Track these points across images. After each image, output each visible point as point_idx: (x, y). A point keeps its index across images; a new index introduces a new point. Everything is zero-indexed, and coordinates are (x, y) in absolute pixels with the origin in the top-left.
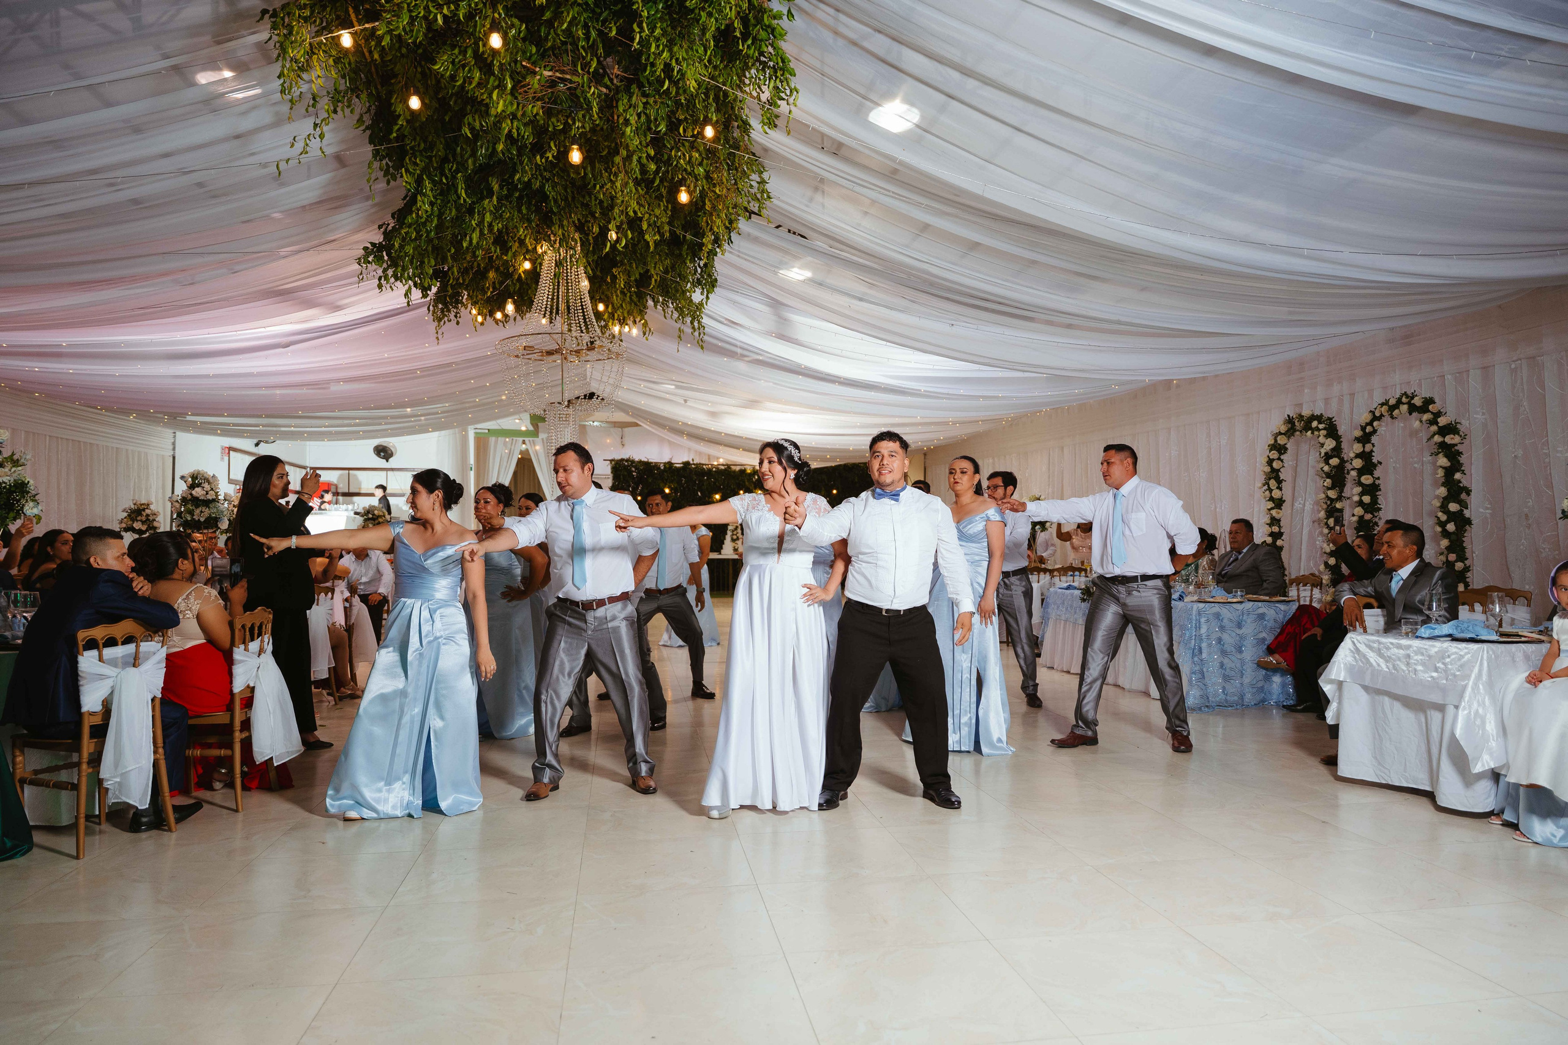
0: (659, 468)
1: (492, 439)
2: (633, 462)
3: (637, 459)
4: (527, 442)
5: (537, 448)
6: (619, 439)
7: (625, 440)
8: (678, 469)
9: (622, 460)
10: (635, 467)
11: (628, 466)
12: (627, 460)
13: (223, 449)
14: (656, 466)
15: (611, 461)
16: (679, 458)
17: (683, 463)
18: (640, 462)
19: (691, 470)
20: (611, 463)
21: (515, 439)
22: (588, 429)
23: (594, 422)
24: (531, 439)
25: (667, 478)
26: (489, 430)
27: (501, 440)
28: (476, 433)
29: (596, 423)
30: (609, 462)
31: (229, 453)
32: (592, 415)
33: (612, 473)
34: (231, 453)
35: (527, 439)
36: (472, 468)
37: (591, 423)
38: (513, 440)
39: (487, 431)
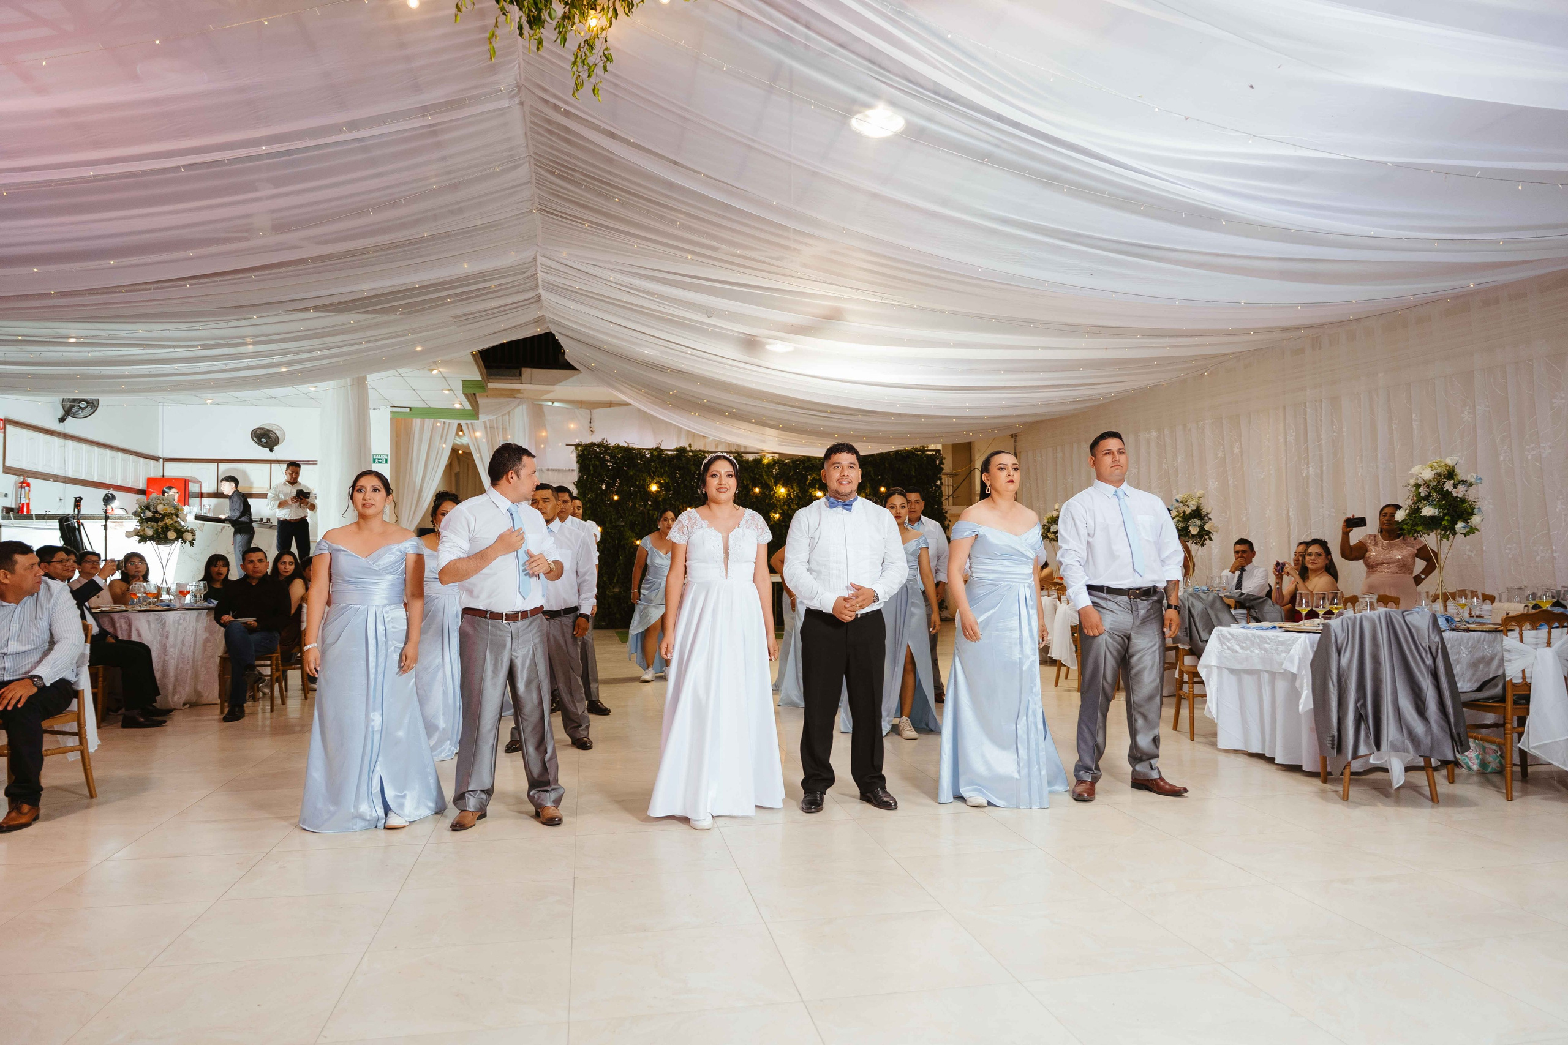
0: (644, 456)
1: (417, 422)
2: (607, 447)
3: (613, 444)
4: (464, 427)
5: (478, 434)
6: (587, 425)
7: (595, 425)
8: (671, 458)
9: (593, 444)
10: (611, 455)
11: (600, 453)
12: (599, 445)
14: (640, 453)
15: (577, 446)
16: (670, 444)
17: (677, 450)
18: (618, 447)
19: (688, 459)
20: (576, 449)
21: (447, 421)
22: (545, 410)
23: (553, 403)
24: (469, 422)
25: (654, 470)
26: (410, 408)
27: (428, 422)
28: (392, 412)
29: (556, 404)
30: (573, 448)
31: (5, 428)
32: (551, 391)
33: (577, 462)
34: (8, 426)
35: (463, 422)
36: (386, 460)
37: (550, 403)
38: (444, 423)
39: (408, 410)
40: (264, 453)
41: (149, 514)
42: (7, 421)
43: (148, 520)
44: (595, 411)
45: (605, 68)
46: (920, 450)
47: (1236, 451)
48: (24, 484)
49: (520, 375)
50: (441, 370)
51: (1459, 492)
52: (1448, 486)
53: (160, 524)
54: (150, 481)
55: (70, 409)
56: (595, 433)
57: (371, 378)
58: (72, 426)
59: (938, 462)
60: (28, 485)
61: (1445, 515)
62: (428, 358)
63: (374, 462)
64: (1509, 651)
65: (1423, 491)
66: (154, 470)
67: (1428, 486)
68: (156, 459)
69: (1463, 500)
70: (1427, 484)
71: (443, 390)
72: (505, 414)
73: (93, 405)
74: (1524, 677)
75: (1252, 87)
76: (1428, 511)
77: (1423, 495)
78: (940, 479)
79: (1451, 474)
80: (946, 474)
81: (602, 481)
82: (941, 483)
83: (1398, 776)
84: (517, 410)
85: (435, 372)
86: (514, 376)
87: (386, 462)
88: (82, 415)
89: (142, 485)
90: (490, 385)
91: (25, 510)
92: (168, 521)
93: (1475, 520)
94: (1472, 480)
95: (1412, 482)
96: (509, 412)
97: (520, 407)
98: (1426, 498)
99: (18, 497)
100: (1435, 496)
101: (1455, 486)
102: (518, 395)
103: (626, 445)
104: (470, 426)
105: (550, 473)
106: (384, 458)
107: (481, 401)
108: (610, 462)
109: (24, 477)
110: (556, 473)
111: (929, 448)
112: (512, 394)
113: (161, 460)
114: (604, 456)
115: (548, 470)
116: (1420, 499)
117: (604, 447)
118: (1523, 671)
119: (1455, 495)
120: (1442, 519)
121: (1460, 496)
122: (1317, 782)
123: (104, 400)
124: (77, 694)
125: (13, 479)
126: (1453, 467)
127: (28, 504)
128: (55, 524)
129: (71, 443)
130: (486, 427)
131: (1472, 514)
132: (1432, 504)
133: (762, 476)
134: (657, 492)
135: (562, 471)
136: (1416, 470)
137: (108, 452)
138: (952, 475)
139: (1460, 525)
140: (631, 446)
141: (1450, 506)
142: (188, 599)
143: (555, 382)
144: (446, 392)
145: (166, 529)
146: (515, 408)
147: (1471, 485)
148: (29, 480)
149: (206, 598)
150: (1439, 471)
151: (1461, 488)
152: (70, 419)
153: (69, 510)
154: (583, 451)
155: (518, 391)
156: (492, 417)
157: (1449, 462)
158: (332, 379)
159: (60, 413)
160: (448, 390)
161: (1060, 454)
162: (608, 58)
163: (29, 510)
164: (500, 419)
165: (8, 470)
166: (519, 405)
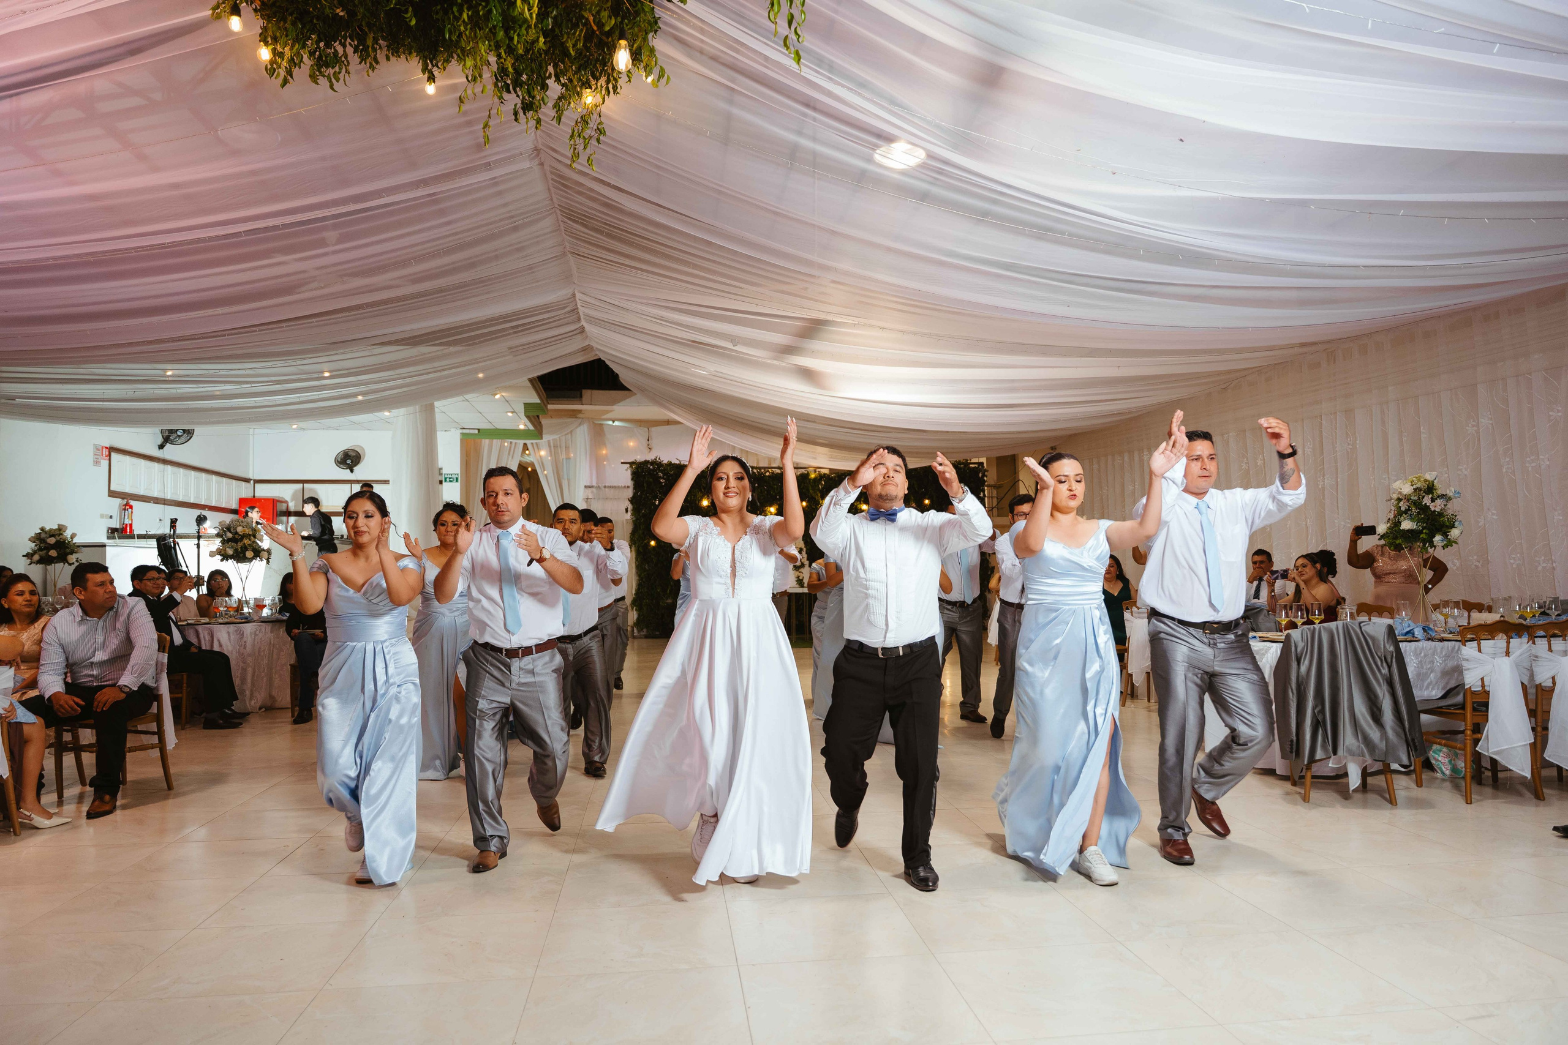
1: (486, 442)
2: (660, 464)
3: (665, 462)
4: (530, 446)
5: (543, 453)
6: (645, 442)
7: (653, 443)
9: (646, 462)
10: (664, 472)
11: (654, 470)
12: (653, 463)
13: (98, 449)
15: (631, 464)
18: (670, 464)
20: (631, 467)
21: (514, 441)
22: (606, 429)
23: (613, 422)
24: (534, 441)
25: (705, 485)
26: (479, 430)
27: (496, 442)
28: (462, 434)
29: (617, 423)
30: (628, 465)
31: (110, 455)
32: (611, 411)
33: (632, 479)
34: (113, 455)
35: (528, 442)
36: (457, 479)
37: (611, 423)
38: (511, 443)
39: (476, 432)
40: (345, 474)
41: (230, 535)
42: (112, 449)
43: (229, 540)
44: (653, 429)
45: (598, 141)
46: (963, 463)
47: (1260, 462)
48: (127, 507)
49: (581, 396)
50: (503, 394)
51: (1437, 506)
52: (1427, 500)
53: (240, 544)
54: (242, 501)
55: (168, 438)
56: (653, 450)
57: (437, 404)
58: (171, 452)
59: (980, 475)
60: (131, 507)
61: (1424, 528)
62: (490, 384)
63: (446, 481)
64: (1467, 660)
65: (1403, 506)
66: (245, 491)
67: (1408, 501)
68: (247, 480)
69: (1441, 514)
70: (1407, 498)
71: (507, 412)
72: (568, 433)
73: (189, 433)
74: (1483, 686)
75: (1181, 140)
76: (1407, 525)
77: (1403, 509)
78: (984, 491)
79: (1430, 489)
80: (988, 486)
81: (655, 498)
82: (984, 495)
83: (1354, 780)
84: (578, 429)
85: (497, 397)
86: (574, 397)
87: (457, 481)
88: (180, 442)
89: (234, 505)
90: (550, 407)
91: (128, 530)
92: (246, 541)
93: (1454, 533)
94: (1451, 494)
95: (1395, 496)
96: (571, 432)
97: (582, 427)
98: (1406, 512)
99: (122, 519)
100: (1414, 510)
101: (1433, 500)
102: (580, 415)
103: (677, 462)
104: (535, 445)
105: (607, 489)
106: (454, 477)
107: (544, 422)
108: (663, 478)
109: (127, 500)
110: (612, 490)
111: (973, 461)
112: (574, 414)
113: (252, 482)
114: (657, 473)
115: (605, 487)
116: (1400, 513)
117: (657, 464)
118: (1482, 679)
119: (1433, 509)
120: (1421, 532)
121: (1438, 509)
122: (1288, 786)
123: (198, 430)
124: (158, 698)
125: (117, 502)
126: (1433, 482)
127: (131, 525)
128: (153, 543)
129: (169, 468)
130: (550, 446)
131: (1453, 526)
132: (1412, 519)
133: (808, 490)
134: (708, 506)
135: (618, 487)
136: (1397, 485)
137: (203, 475)
138: (996, 487)
139: (1438, 538)
140: (682, 463)
141: (1428, 519)
142: (266, 612)
143: (614, 402)
144: (510, 414)
145: (245, 549)
146: (576, 428)
147: (1450, 499)
148: (132, 503)
149: (281, 611)
150: (1419, 485)
151: (1438, 502)
152: (168, 446)
153: (166, 530)
154: (637, 468)
155: (580, 411)
156: (556, 437)
157: (1429, 476)
158: (402, 407)
159: (160, 440)
160: (512, 412)
161: (1095, 466)
162: (601, 131)
163: (131, 530)
164: (564, 438)
165: (112, 494)
166: (580, 425)
